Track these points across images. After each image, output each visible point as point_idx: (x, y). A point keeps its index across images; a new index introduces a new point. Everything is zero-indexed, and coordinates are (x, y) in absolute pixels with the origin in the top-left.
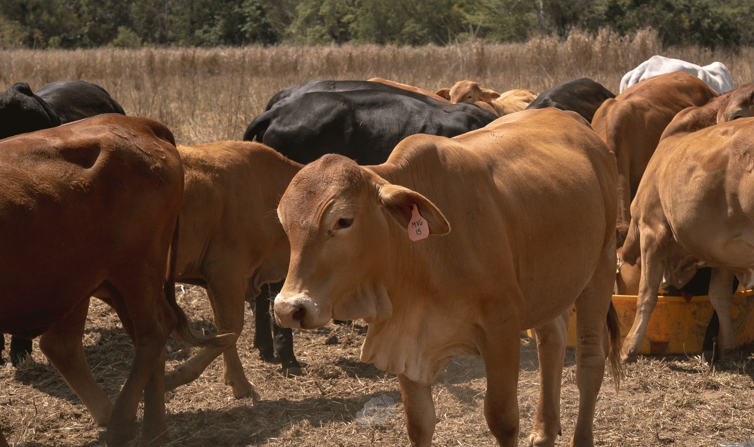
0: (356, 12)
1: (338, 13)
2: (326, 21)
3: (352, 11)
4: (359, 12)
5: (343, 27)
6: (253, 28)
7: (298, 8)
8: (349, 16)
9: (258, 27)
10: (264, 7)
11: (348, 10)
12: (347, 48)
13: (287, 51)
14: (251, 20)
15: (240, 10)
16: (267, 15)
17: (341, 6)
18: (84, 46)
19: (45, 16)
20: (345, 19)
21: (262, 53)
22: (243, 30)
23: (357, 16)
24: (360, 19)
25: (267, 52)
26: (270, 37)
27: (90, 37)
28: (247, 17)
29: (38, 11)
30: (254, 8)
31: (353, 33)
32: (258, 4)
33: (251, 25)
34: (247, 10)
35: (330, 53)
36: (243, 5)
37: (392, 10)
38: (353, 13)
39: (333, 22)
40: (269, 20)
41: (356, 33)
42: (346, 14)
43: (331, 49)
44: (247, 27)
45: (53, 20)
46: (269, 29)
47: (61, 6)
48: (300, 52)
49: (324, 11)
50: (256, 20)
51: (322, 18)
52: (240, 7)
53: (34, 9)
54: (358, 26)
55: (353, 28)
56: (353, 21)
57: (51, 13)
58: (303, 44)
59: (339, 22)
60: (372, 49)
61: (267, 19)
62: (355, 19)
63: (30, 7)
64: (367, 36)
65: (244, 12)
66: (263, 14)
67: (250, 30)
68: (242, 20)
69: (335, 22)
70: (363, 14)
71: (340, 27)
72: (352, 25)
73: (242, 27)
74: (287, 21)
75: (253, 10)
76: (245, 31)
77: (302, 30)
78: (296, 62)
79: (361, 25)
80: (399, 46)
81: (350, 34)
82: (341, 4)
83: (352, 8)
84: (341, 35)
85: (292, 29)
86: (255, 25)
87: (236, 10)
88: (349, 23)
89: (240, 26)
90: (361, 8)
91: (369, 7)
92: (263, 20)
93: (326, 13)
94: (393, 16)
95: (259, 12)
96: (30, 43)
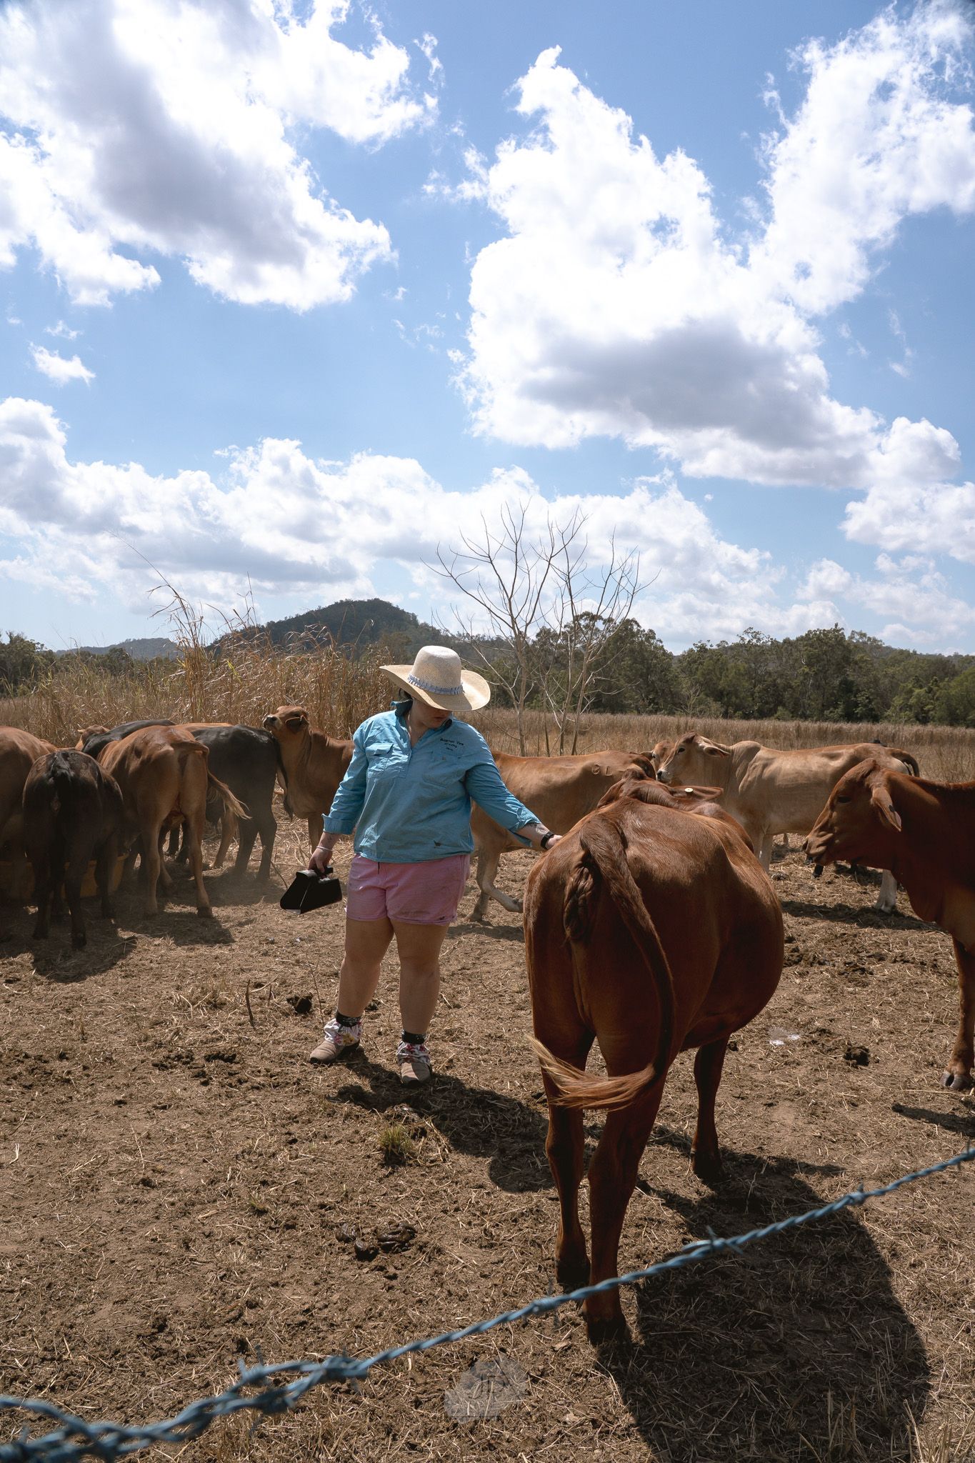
0: (934, 704)
1: (921, 704)
2: (912, 709)
3: (931, 703)
4: (937, 703)
5: (924, 713)
6: (863, 711)
7: (893, 699)
8: (930, 706)
9: (865, 710)
10: (871, 698)
11: (928, 703)
12: (930, 727)
14: (861, 706)
15: (854, 699)
16: (872, 703)
17: (924, 699)
18: (756, 718)
19: (734, 699)
20: (926, 709)
23: (934, 707)
24: (937, 709)
26: (875, 719)
28: (859, 703)
29: (730, 696)
30: (864, 698)
31: (931, 718)
32: (866, 696)
33: (861, 709)
34: (859, 699)
36: (857, 696)
37: (961, 704)
39: (915, 710)
40: (874, 707)
41: (933, 718)
42: (926, 705)
43: (917, 728)
44: (859, 710)
45: (738, 701)
46: (873, 713)
47: (743, 693)
48: (896, 728)
49: (912, 702)
50: (865, 706)
51: (910, 707)
52: (855, 697)
53: (728, 695)
54: (935, 713)
56: (932, 710)
57: (737, 698)
58: (897, 723)
59: (921, 710)
60: (946, 730)
61: (873, 705)
62: (934, 709)
63: (725, 693)
64: (941, 721)
65: (857, 701)
66: (870, 702)
67: (861, 712)
68: (856, 705)
69: (919, 710)
70: (938, 706)
71: (922, 713)
72: (930, 713)
73: (856, 710)
74: (887, 707)
75: (862, 699)
76: (857, 713)
77: (896, 714)
79: (937, 713)
81: (929, 718)
83: (931, 701)
84: (923, 719)
85: (889, 712)
87: (852, 699)
88: (929, 711)
89: (854, 710)
90: (938, 701)
91: (943, 701)
92: (870, 706)
94: (961, 708)
95: (867, 701)
96: (726, 715)
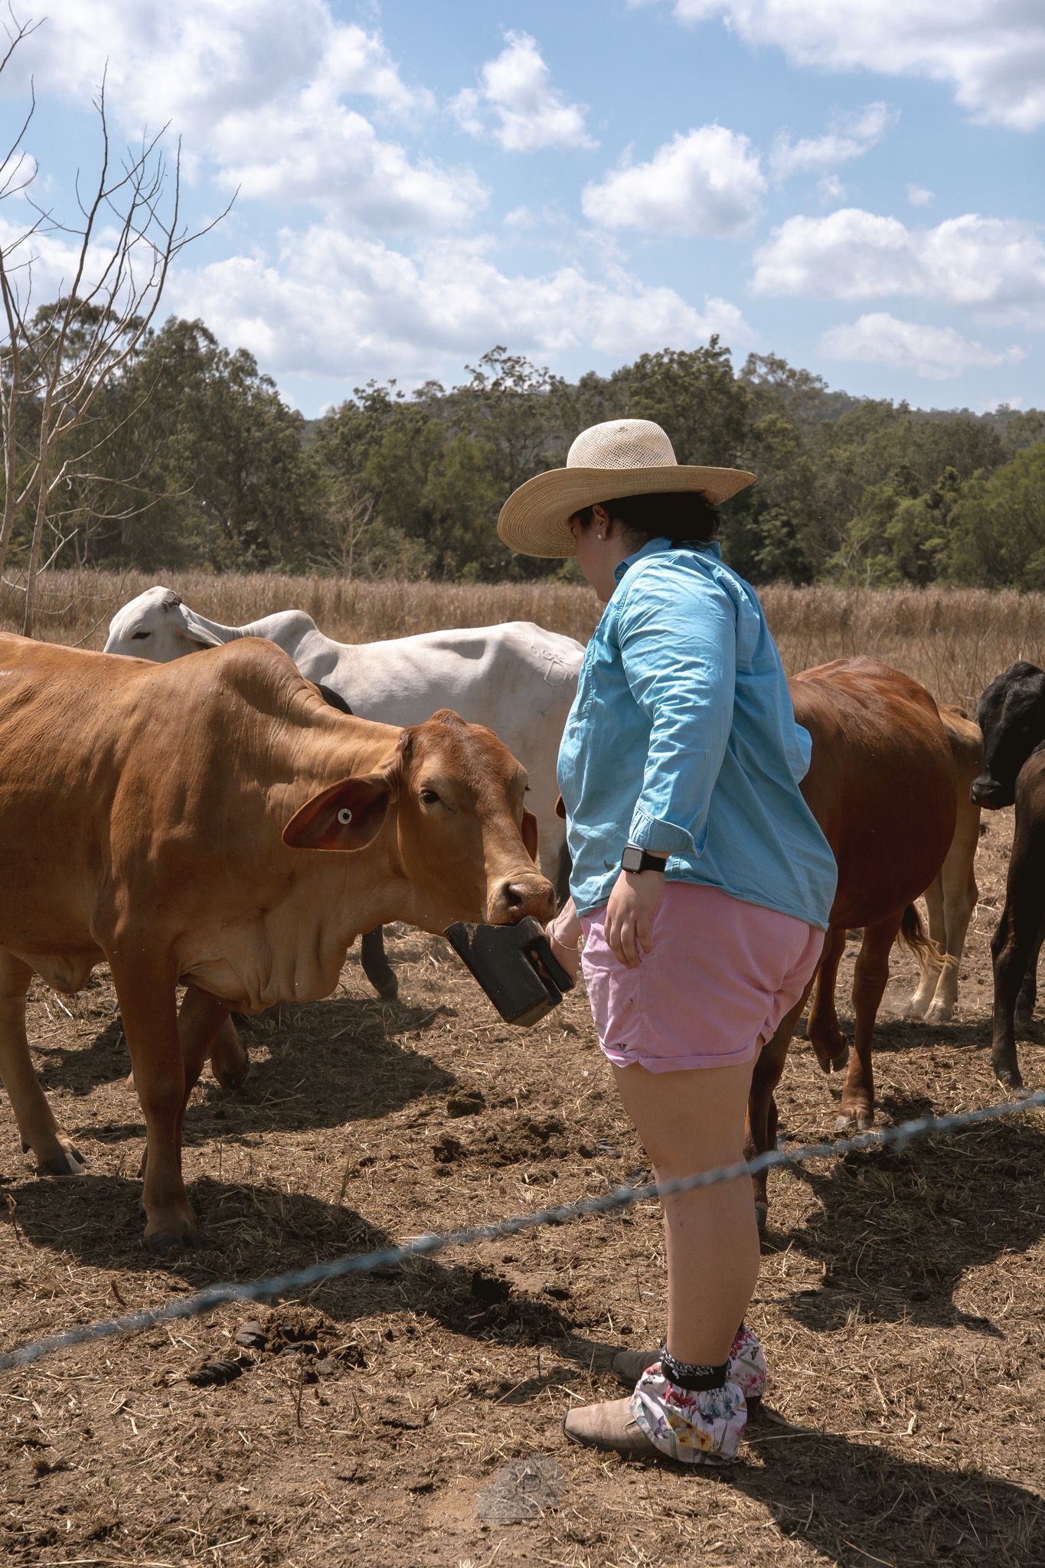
0: (948, 534)
1: (916, 535)
2: (895, 547)
3: (941, 532)
4: (953, 533)
5: (923, 558)
6: (774, 556)
7: (850, 525)
8: (936, 541)
9: (782, 554)
10: (795, 522)
11: (934, 531)
12: (933, 593)
13: (832, 594)
14: (772, 544)
15: (755, 526)
16: (799, 536)
17: (922, 524)
18: (514, 579)
19: (458, 532)
20: (927, 546)
21: (790, 598)
22: (757, 558)
23: (949, 541)
24: (954, 545)
25: (798, 595)
26: (803, 574)
27: (520, 566)
28: (766, 537)
29: (449, 522)
30: (778, 523)
31: (939, 569)
32: (785, 518)
33: (770, 551)
34: (766, 527)
35: (904, 601)
36: (761, 518)
37: (1011, 532)
38: (942, 535)
39: (901, 551)
40: (803, 545)
41: (945, 569)
42: (930, 537)
43: (908, 595)
44: (764, 554)
45: (468, 536)
46: (800, 559)
47: (482, 516)
48: (853, 598)
49: (893, 531)
50: (780, 543)
51: (889, 544)
52: (756, 521)
53: (443, 520)
54: (950, 557)
55: (940, 560)
56: (942, 550)
57: (466, 527)
58: (861, 584)
59: (917, 549)
60: (974, 597)
61: (799, 542)
62: (946, 546)
63: (437, 516)
64: (965, 576)
65: (762, 531)
66: (791, 534)
67: (769, 558)
68: (758, 542)
69: (911, 549)
70: (958, 538)
71: (918, 558)
72: (939, 556)
73: (757, 555)
74: (833, 545)
75: (775, 527)
76: (761, 561)
77: (856, 562)
78: (847, 612)
79: (955, 556)
80: (1023, 592)
81: (934, 569)
82: (922, 521)
83: (941, 527)
84: (919, 571)
85: (839, 558)
86: (777, 552)
87: (749, 527)
88: (934, 551)
89: (753, 553)
90: (957, 528)
91: (971, 527)
92: (792, 542)
93: (895, 534)
94: (1012, 542)
95: (785, 530)
96: (438, 572)
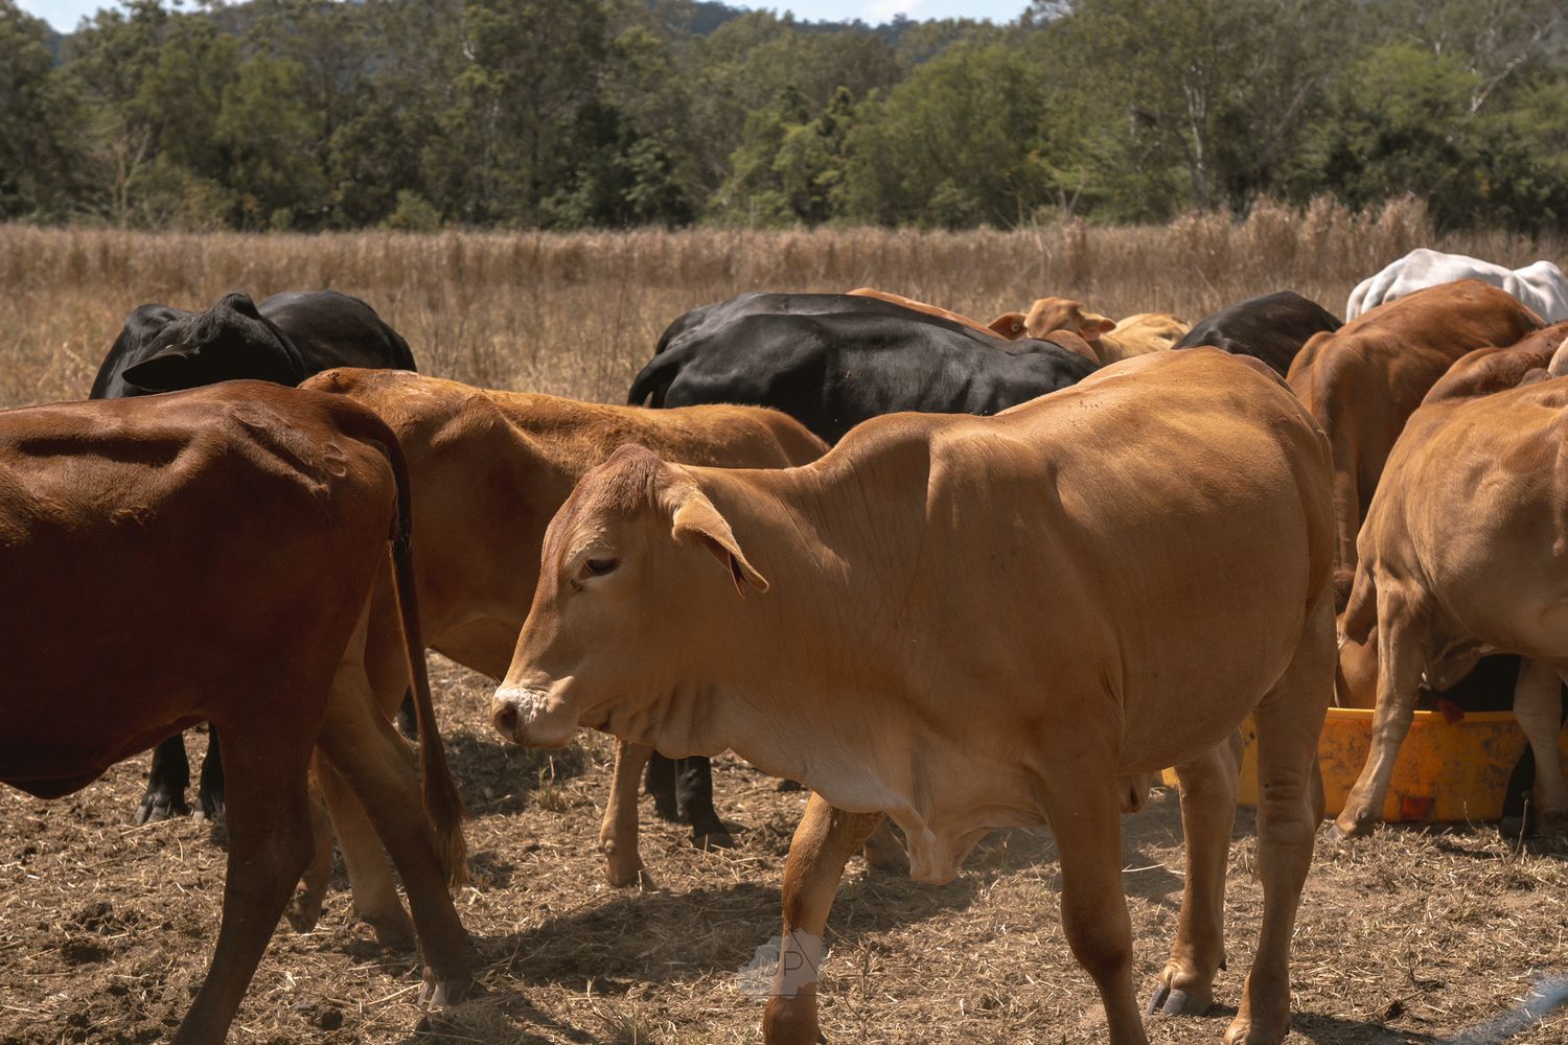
0: (843, 165)
1: (808, 167)
2: (785, 182)
3: (835, 163)
4: (848, 165)
5: (818, 193)
6: (648, 195)
7: (733, 156)
8: (830, 174)
9: (658, 192)
10: (670, 155)
11: (828, 163)
12: (828, 234)
13: (712, 238)
14: (644, 181)
15: (624, 160)
16: (676, 171)
17: (815, 154)
18: (335, 227)
19: (265, 171)
20: (821, 180)
21: (665, 243)
22: (629, 198)
23: (844, 173)
24: (851, 178)
25: (672, 240)
26: (680, 213)
27: (346, 211)
28: (637, 173)
29: (252, 160)
30: (651, 156)
31: (836, 206)
32: (658, 150)
33: (644, 189)
34: (638, 161)
35: (793, 244)
36: (630, 151)
37: (912, 162)
38: (837, 167)
39: (795, 185)
40: (679, 181)
41: (842, 205)
42: (823, 169)
43: (794, 235)
44: (637, 193)
45: (279, 177)
46: (679, 198)
47: (294, 152)
48: (736, 241)
49: (783, 163)
50: (653, 180)
51: (778, 177)
52: (625, 155)
53: (245, 157)
54: (847, 192)
55: (836, 196)
56: (837, 183)
57: (275, 165)
58: (742, 226)
59: (810, 184)
60: (872, 236)
61: (675, 178)
62: (841, 179)
63: (237, 152)
64: (862, 212)
65: (633, 166)
66: (667, 169)
67: (643, 198)
68: (629, 179)
69: (803, 185)
70: (855, 170)
71: (812, 194)
72: (835, 191)
73: (629, 193)
74: (713, 181)
75: (648, 161)
76: (634, 201)
77: (739, 200)
78: (728, 260)
79: (853, 189)
80: (924, 230)
81: (830, 207)
82: (814, 150)
83: (835, 158)
84: (813, 209)
85: (722, 197)
86: (651, 190)
87: (617, 161)
88: (829, 185)
89: (623, 191)
90: (854, 157)
91: (868, 156)
92: (668, 179)
93: (785, 166)
94: (914, 172)
95: (659, 164)
96: (238, 220)
